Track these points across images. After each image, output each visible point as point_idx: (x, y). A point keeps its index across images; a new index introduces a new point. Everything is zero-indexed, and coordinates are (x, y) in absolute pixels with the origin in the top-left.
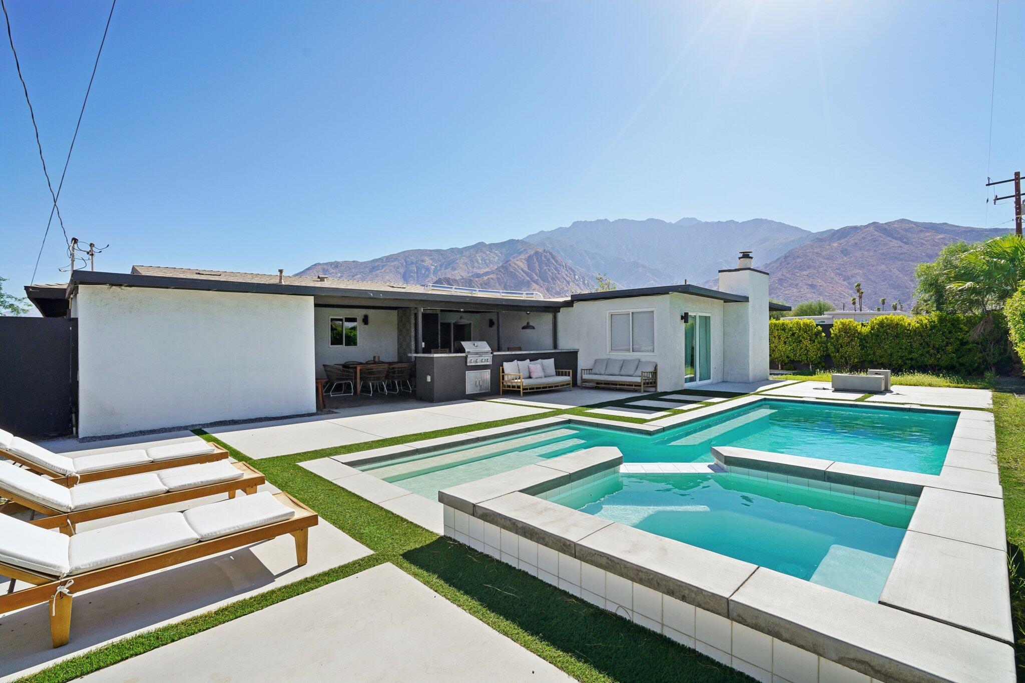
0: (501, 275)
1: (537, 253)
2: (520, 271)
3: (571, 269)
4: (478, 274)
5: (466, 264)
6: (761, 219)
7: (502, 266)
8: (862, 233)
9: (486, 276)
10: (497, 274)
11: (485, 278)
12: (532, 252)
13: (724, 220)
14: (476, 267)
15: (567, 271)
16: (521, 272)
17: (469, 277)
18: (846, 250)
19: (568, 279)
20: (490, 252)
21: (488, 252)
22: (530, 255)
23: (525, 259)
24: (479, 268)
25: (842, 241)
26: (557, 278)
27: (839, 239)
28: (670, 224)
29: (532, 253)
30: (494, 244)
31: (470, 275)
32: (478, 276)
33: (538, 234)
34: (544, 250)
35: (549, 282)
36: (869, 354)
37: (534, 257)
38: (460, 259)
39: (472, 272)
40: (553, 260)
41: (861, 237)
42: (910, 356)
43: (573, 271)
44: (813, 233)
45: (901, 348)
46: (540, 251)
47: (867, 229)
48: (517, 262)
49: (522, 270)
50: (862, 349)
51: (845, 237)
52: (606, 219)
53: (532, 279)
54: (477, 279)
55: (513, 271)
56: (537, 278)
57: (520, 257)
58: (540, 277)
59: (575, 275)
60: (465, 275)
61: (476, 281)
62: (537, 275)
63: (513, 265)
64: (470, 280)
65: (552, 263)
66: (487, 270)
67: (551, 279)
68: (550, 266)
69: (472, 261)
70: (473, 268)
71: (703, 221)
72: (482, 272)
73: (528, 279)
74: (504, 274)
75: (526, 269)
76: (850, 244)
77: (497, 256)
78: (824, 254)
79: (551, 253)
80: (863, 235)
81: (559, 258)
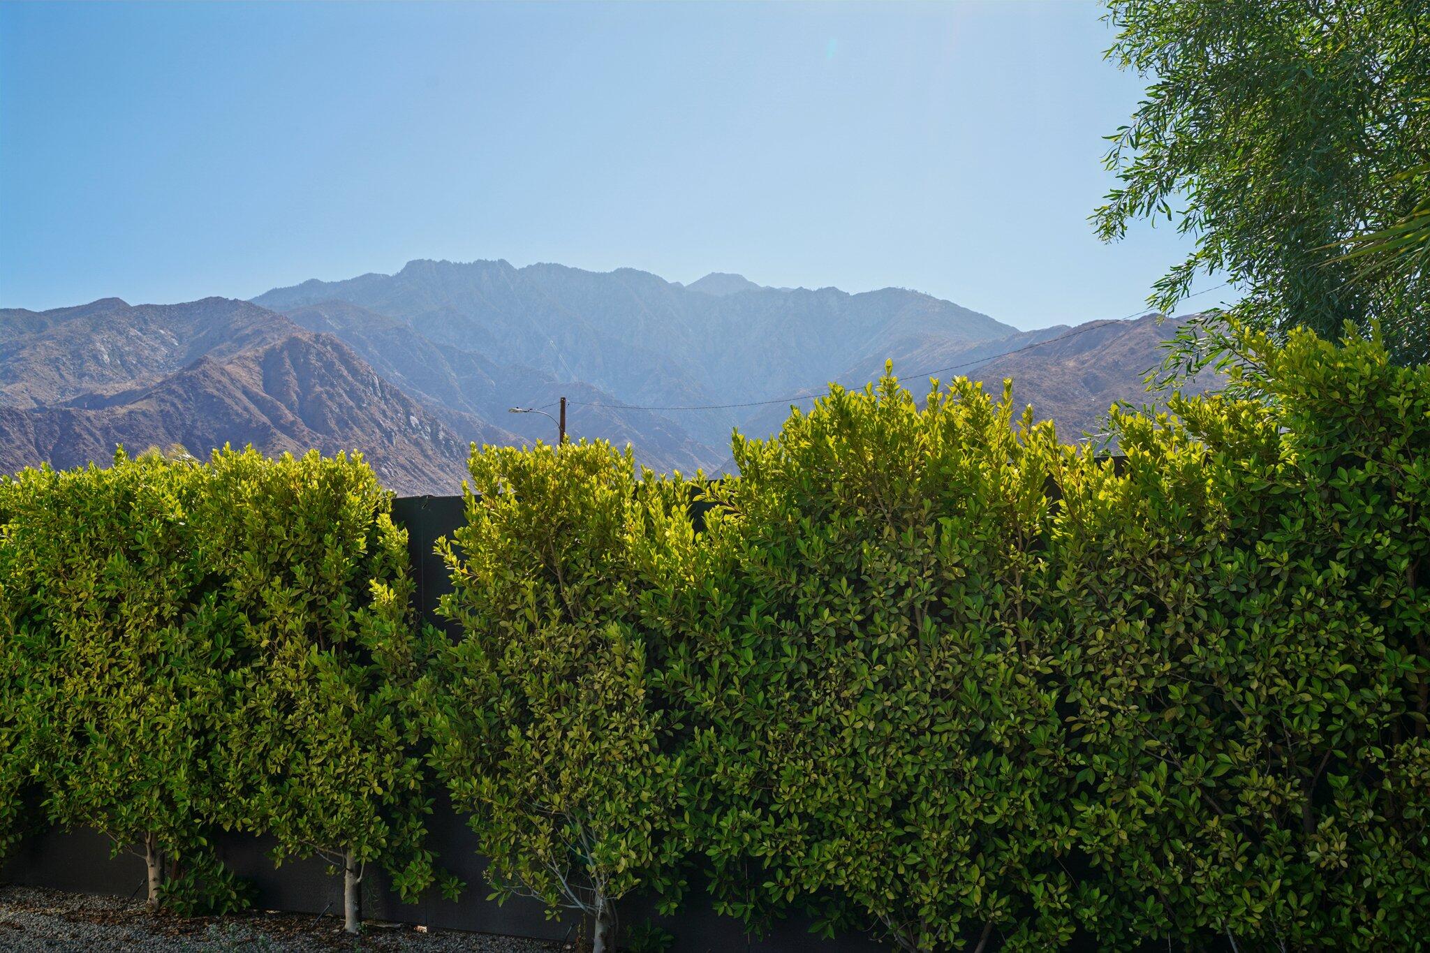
0: (173, 405)
1: (293, 343)
2: (239, 394)
3: (396, 395)
4: (96, 397)
5: (54, 363)
6: (903, 291)
7: (180, 378)
8: (1129, 339)
9: (122, 404)
10: (163, 400)
11: (121, 411)
12: (279, 341)
13: (814, 287)
14: (92, 377)
15: (387, 401)
16: (243, 398)
17: (66, 404)
18: (1095, 378)
19: (387, 424)
20: (141, 330)
21: (133, 332)
22: (273, 349)
23: (256, 359)
24: (102, 378)
25: (1086, 355)
26: (355, 421)
27: (1080, 350)
28: (677, 287)
29: (279, 343)
30: (152, 306)
31: (70, 397)
32: (97, 402)
33: (301, 287)
34: (317, 337)
35: (329, 432)
36: (721, 801)
37: (285, 353)
38: (34, 347)
39: (78, 390)
40: (343, 368)
41: (1127, 348)
42: (1063, 838)
43: (405, 404)
44: (1023, 334)
45: (978, 744)
46: (305, 339)
47: (1139, 330)
48: (229, 368)
49: (246, 392)
50: (668, 744)
51: (1093, 346)
52: (502, 262)
53: (276, 420)
54: (91, 413)
55: (216, 393)
56: (290, 417)
57: (241, 353)
58: (301, 413)
59: (408, 414)
60: (50, 397)
61: (88, 419)
62: (291, 410)
63: (216, 375)
64: (66, 414)
65: (342, 376)
66: (129, 385)
67: (338, 423)
68: (332, 385)
69: (76, 355)
70: (81, 376)
71: (762, 284)
72: (113, 393)
73: (265, 419)
74: (184, 401)
75: (258, 390)
76: (1103, 363)
77: (164, 343)
78: (1046, 384)
79: (337, 345)
80: (1132, 344)
81: (363, 364)
